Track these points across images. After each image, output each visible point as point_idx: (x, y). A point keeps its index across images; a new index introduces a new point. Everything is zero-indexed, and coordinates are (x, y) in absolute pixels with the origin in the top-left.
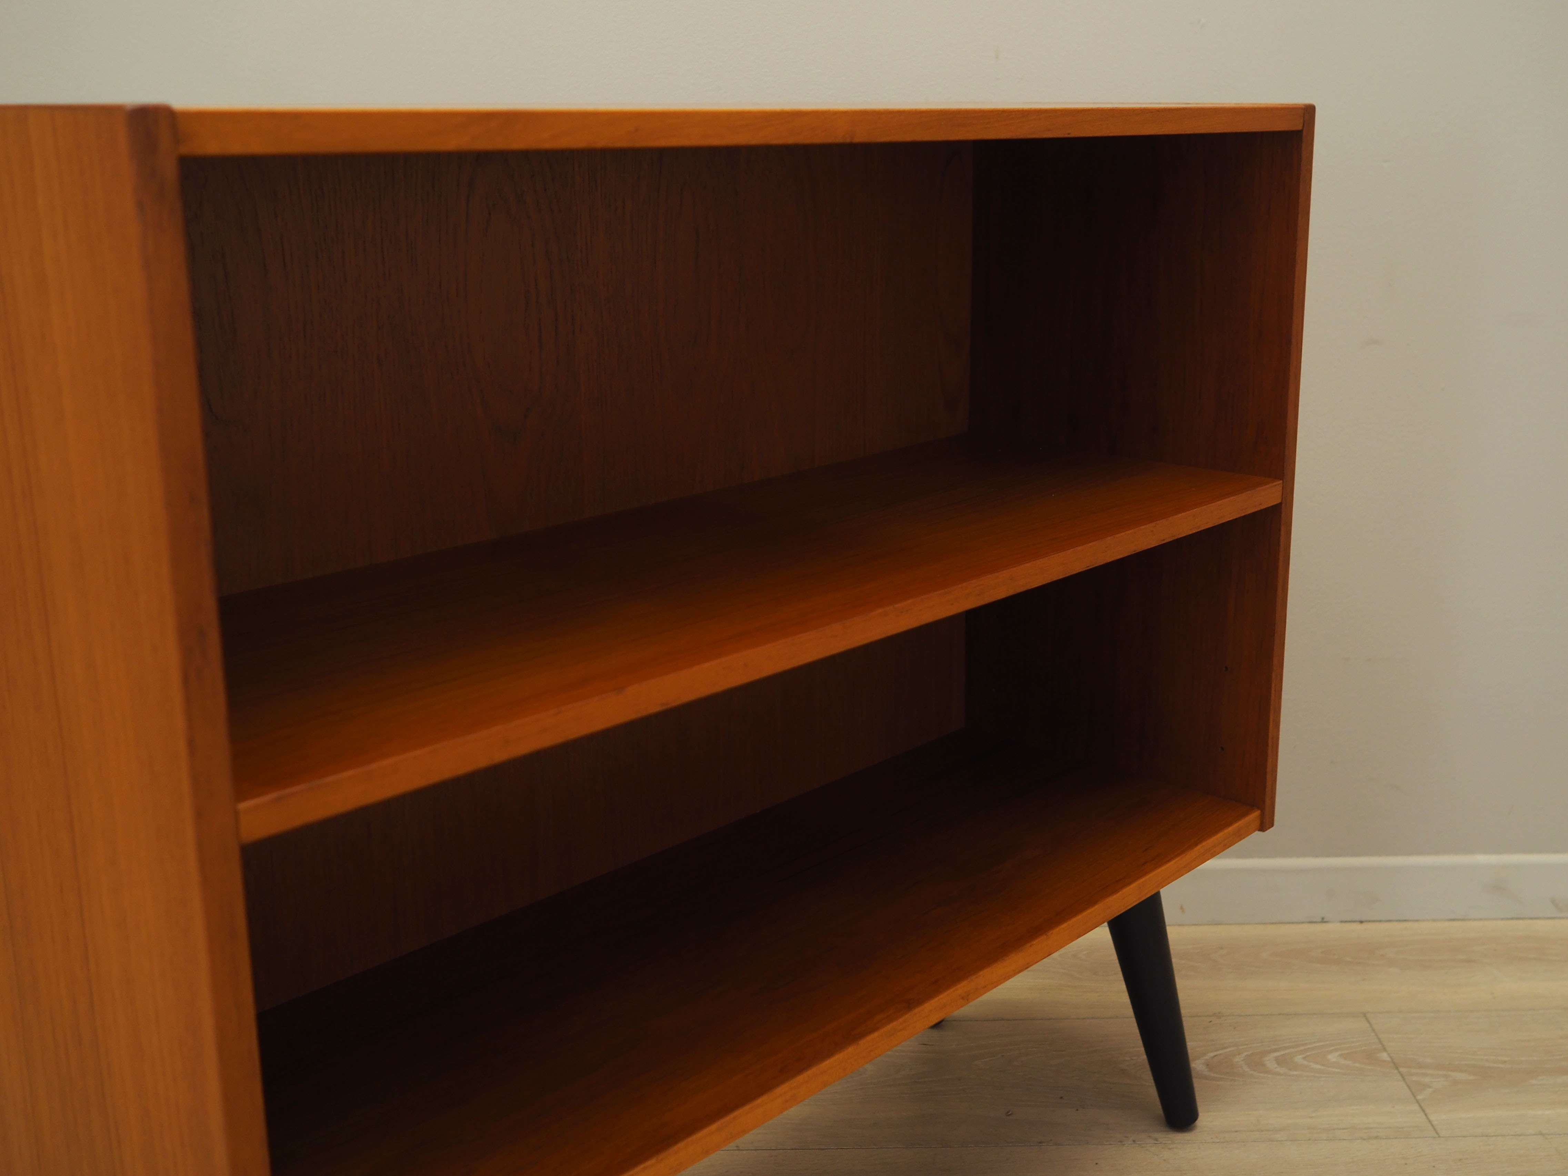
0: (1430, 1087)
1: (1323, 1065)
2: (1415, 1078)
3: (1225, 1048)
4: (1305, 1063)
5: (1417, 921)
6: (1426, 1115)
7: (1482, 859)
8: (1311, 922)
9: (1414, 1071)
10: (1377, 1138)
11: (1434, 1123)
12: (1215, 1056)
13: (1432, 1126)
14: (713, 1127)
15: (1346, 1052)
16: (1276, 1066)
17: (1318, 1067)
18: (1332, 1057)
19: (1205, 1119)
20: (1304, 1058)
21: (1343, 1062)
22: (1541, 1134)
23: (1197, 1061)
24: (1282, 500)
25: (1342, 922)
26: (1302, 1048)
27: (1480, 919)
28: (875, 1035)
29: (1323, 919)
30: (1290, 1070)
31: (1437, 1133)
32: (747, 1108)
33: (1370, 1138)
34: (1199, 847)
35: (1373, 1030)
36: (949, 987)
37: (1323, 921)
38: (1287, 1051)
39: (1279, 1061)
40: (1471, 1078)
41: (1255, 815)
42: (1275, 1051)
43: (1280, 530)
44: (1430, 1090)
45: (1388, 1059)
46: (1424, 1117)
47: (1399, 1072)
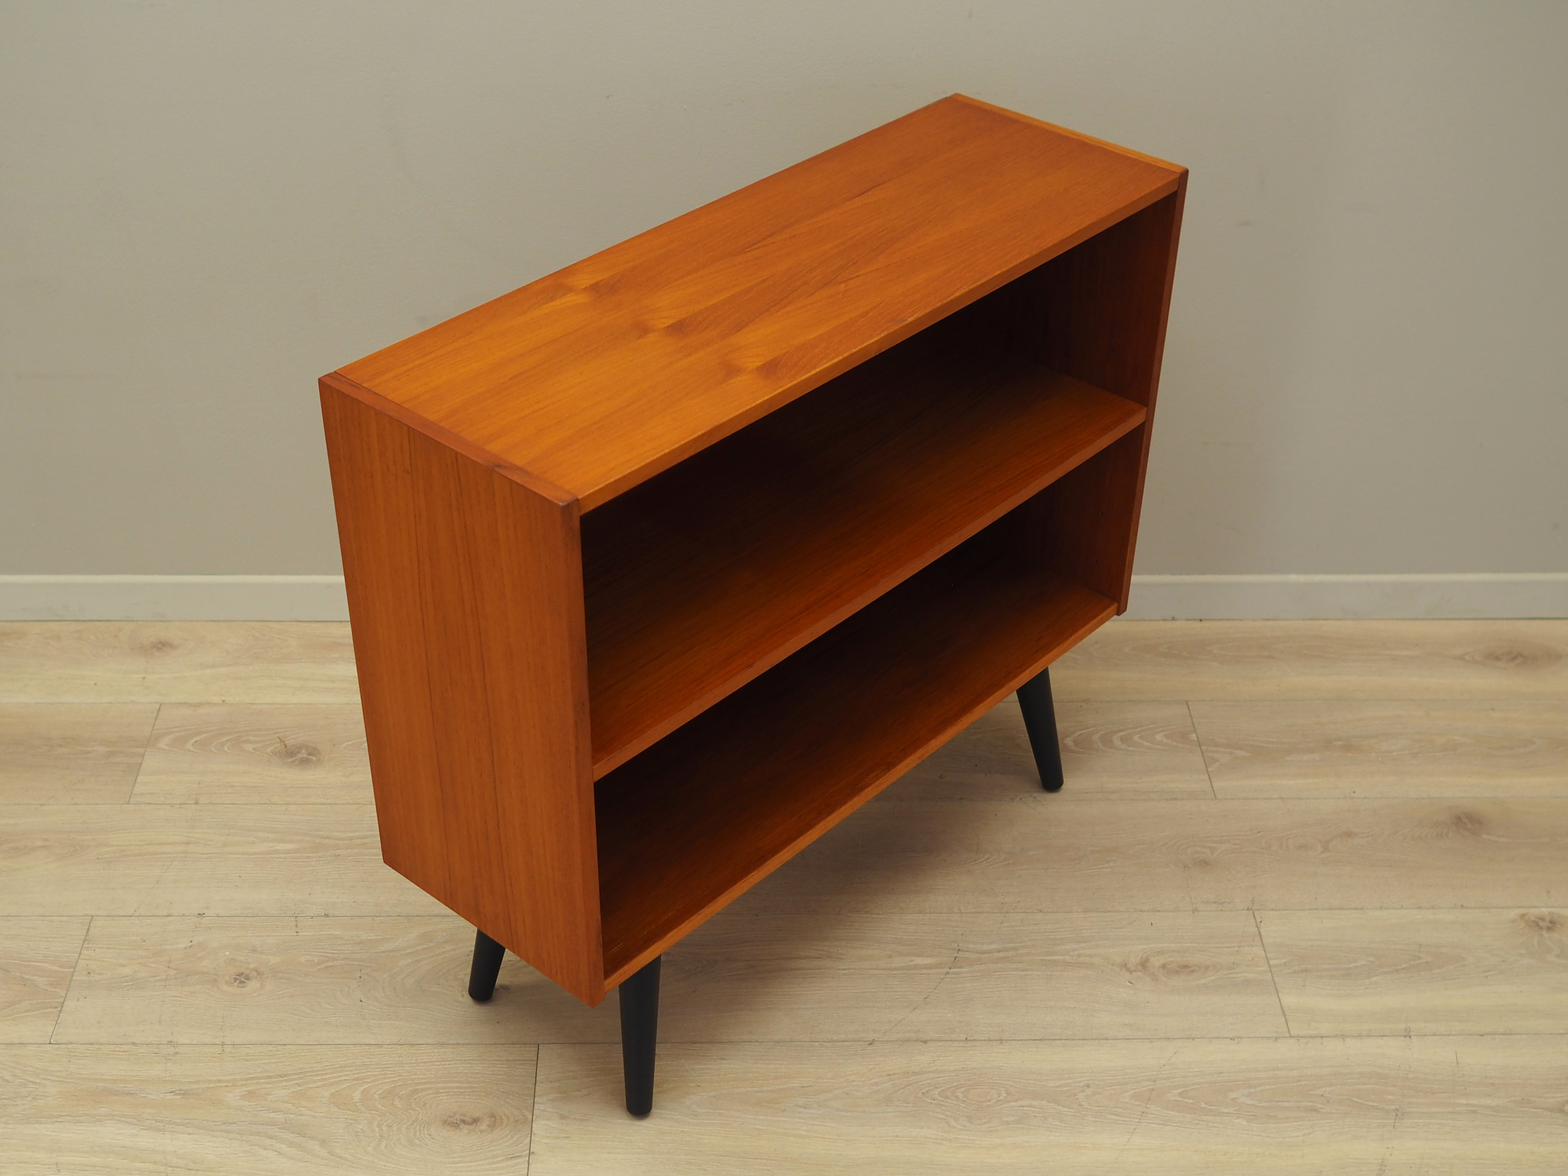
0: (1219, 761)
1: (1151, 743)
2: (1210, 754)
3: (1088, 728)
4: (1140, 741)
5: (1241, 620)
6: (1211, 783)
7: (1293, 578)
8: (1164, 620)
9: (1211, 748)
10: (1176, 799)
11: (1215, 789)
12: (1081, 734)
13: (1214, 791)
14: (785, 850)
15: (1168, 733)
16: (1120, 743)
17: (1147, 744)
18: (1159, 737)
19: (1069, 782)
20: (1140, 737)
21: (1165, 740)
22: (1282, 798)
23: (1068, 739)
24: (1146, 420)
25: (1187, 620)
26: (1140, 729)
27: (1287, 620)
28: (869, 788)
29: (1173, 618)
30: (1129, 746)
31: (1215, 796)
32: (802, 838)
33: (1172, 799)
34: (1073, 637)
35: (1191, 715)
36: (910, 755)
37: (1173, 619)
38: (1130, 731)
39: (1122, 739)
40: (1248, 754)
41: (1114, 607)
42: (1122, 731)
43: (1143, 438)
44: (1218, 764)
45: (1196, 739)
46: (1210, 783)
47: (1201, 749)
